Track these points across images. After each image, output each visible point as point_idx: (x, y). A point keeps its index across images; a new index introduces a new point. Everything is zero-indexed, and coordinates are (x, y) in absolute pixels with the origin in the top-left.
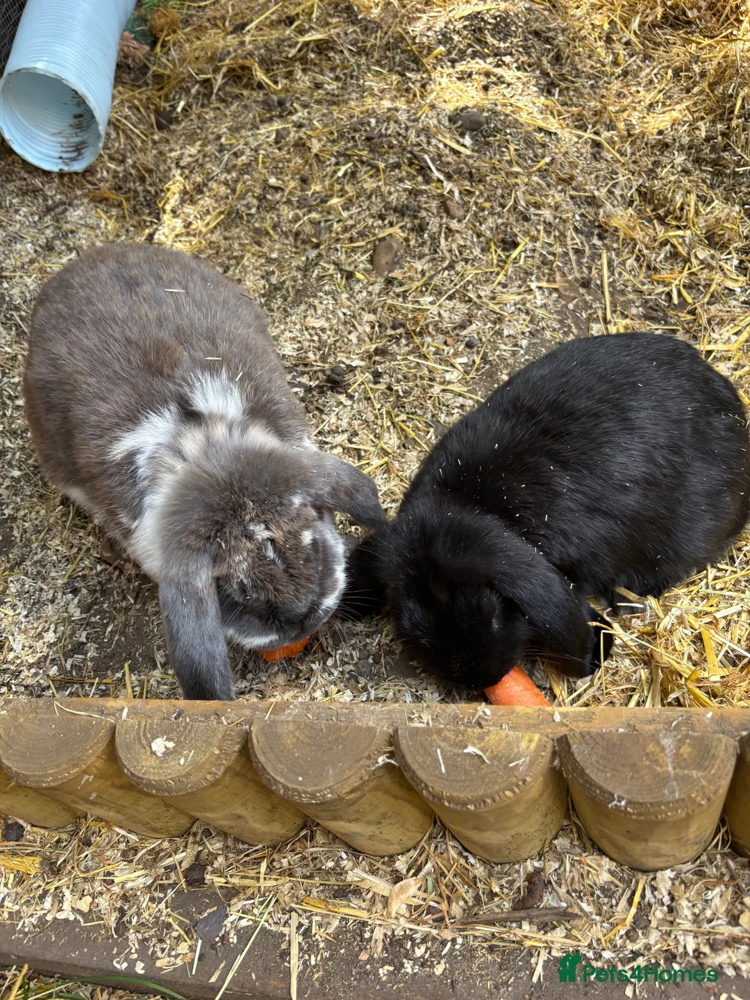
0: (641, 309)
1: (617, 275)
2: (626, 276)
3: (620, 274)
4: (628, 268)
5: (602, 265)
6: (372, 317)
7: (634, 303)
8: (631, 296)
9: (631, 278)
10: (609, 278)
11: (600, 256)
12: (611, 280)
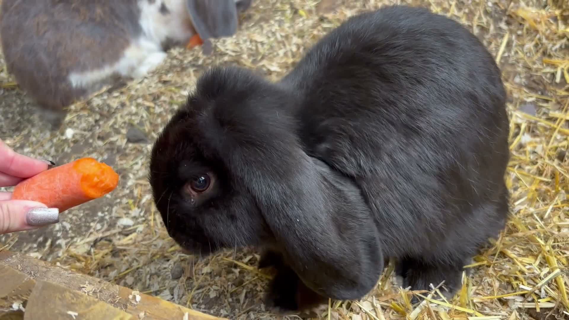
0: (524, 80)
1: (513, 53)
2: (521, 55)
3: (516, 53)
4: (525, 51)
5: (501, 43)
6: (299, 41)
7: (520, 74)
8: (519, 69)
9: (526, 58)
10: (504, 53)
11: (502, 37)
12: (506, 55)
